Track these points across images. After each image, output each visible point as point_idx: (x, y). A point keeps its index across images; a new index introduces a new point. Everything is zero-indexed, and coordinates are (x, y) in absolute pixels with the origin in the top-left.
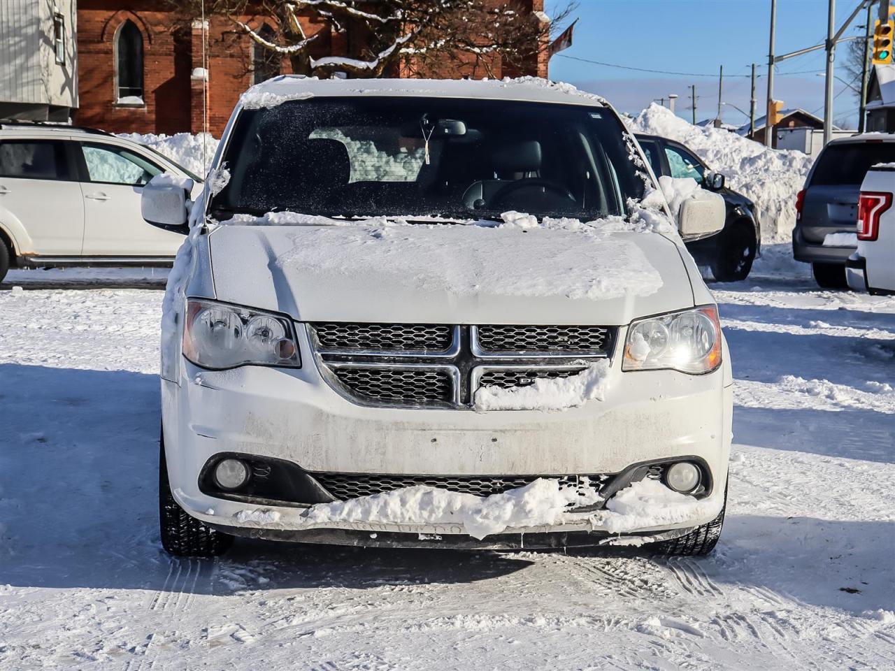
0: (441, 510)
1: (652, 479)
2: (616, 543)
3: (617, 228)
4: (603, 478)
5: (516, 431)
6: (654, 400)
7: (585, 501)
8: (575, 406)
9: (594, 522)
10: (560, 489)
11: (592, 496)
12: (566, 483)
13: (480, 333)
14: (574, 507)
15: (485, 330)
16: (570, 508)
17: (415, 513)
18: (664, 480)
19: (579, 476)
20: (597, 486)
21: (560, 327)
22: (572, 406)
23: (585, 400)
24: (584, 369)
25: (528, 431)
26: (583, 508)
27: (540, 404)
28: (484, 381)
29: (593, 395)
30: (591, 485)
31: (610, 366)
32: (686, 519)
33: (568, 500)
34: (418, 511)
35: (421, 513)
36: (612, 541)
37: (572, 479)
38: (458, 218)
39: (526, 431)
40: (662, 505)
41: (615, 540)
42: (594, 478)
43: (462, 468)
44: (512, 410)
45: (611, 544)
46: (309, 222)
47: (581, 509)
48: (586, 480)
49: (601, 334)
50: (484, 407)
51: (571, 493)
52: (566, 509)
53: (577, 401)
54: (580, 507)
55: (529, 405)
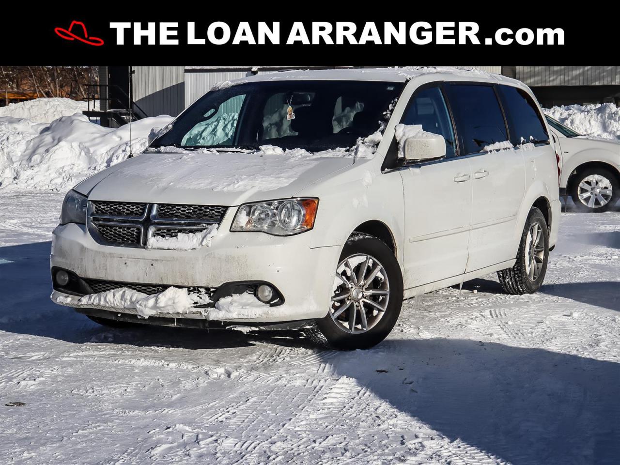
0: (128, 301)
1: (249, 293)
2: (235, 329)
3: (336, 155)
4: (212, 290)
5: (162, 260)
6: (238, 247)
7: (202, 302)
8: (195, 249)
9: (203, 313)
10: (189, 294)
11: (206, 299)
12: (193, 291)
13: (159, 208)
14: (197, 305)
15: (162, 207)
16: (195, 305)
17: (119, 302)
18: (256, 295)
19: (198, 287)
20: (210, 294)
21: (199, 206)
22: (193, 249)
23: (200, 246)
24: (205, 229)
25: (169, 261)
26: (202, 305)
27: (177, 247)
28: (156, 234)
29: (204, 243)
30: (206, 293)
31: (218, 229)
32: (257, 316)
33: (193, 300)
34: (120, 301)
35: (121, 302)
36: (234, 327)
37: (195, 289)
38: (242, 148)
39: (167, 261)
40: (241, 307)
41: (235, 327)
42: (207, 289)
43: (138, 279)
44: (163, 249)
45: (233, 329)
46: (173, 152)
47: (201, 306)
48: (203, 291)
49: (222, 210)
50: (150, 247)
51: (195, 297)
52: (193, 305)
53: (197, 246)
54: (200, 305)
55: (171, 247)
